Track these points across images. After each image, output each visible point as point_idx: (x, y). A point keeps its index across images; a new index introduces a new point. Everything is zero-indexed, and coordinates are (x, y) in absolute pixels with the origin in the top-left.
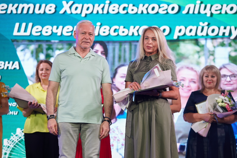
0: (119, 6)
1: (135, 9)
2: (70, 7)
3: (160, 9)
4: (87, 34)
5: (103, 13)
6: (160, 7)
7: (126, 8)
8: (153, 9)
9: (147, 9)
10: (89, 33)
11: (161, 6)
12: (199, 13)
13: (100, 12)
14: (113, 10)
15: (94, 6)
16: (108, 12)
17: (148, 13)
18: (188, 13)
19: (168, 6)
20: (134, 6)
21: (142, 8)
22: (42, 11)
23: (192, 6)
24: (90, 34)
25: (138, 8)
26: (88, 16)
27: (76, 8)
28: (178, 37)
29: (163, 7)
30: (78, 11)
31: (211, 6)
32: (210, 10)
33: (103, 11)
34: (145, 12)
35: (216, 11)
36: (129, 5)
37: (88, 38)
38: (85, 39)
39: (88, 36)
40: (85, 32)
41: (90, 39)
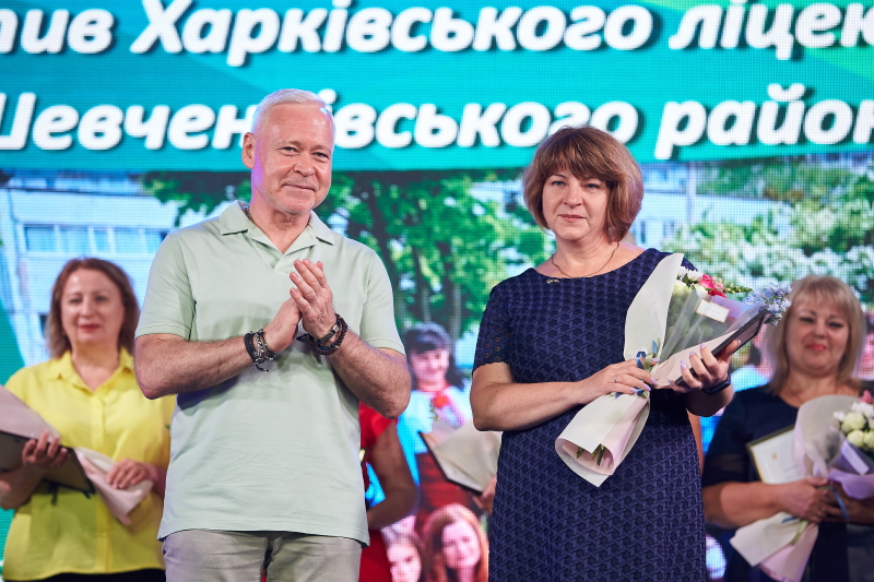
0: (394, 16)
1: (462, 27)
2: (179, 24)
3: (573, 28)
4: (306, 154)
5: (322, 51)
6: (569, 22)
7: (422, 29)
8: (541, 28)
9: (514, 29)
10: (312, 150)
11: (576, 14)
12: (742, 43)
13: (311, 44)
14: (367, 37)
15: (281, 20)
16: (344, 46)
17: (519, 48)
18: (694, 44)
19: (607, 13)
20: (456, 16)
21: (492, 26)
22: (52, 43)
23: (711, 15)
24: (318, 153)
25: (475, 26)
26: (256, 62)
27: (205, 29)
28: (676, 150)
29: (585, 19)
30: (215, 42)
31: (797, 14)
32: (792, 30)
33: (322, 40)
34: (506, 43)
35: (817, 32)
36: (434, 14)
37: (310, 170)
38: (297, 175)
39: (309, 160)
40: (296, 143)
41: (317, 174)
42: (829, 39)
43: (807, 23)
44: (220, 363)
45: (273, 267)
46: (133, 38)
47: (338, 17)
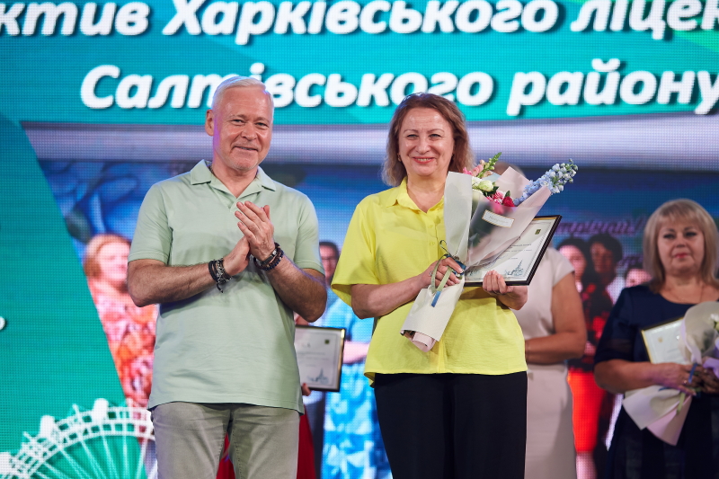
0: (362, 7)
1: (414, 15)
2: (199, 13)
3: (498, 16)
4: (250, 124)
5: (307, 33)
6: (495, 11)
7: (383, 16)
8: (474, 15)
9: (453, 17)
10: (255, 120)
11: (500, 5)
12: (627, 27)
13: (299, 28)
14: (342, 22)
15: (276, 9)
16: (324, 29)
17: (456, 31)
18: (590, 28)
19: (524, 4)
20: (409, 6)
21: (435, 15)
22: (104, 27)
23: (603, 5)
25: (423, 15)
26: (257, 41)
27: (219, 18)
29: (507, 9)
30: (226, 26)
31: (668, 5)
32: (665, 18)
33: (307, 25)
34: (447, 27)
35: (684, 19)
36: (392, 5)
37: (253, 136)
38: (244, 140)
39: (252, 129)
40: (242, 116)
41: (259, 138)
42: (692, 24)
43: (675, 12)
44: (191, 281)
45: (230, 208)
46: (164, 24)
47: (319, 8)
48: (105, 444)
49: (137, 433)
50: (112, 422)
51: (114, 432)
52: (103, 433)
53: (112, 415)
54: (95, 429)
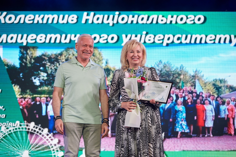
38: (86, 51)
40: (86, 45)
45: (83, 70)
48: (19, 132)
49: (27, 130)
50: (21, 127)
51: (21, 130)
52: (18, 130)
53: (21, 125)
54: (16, 129)
